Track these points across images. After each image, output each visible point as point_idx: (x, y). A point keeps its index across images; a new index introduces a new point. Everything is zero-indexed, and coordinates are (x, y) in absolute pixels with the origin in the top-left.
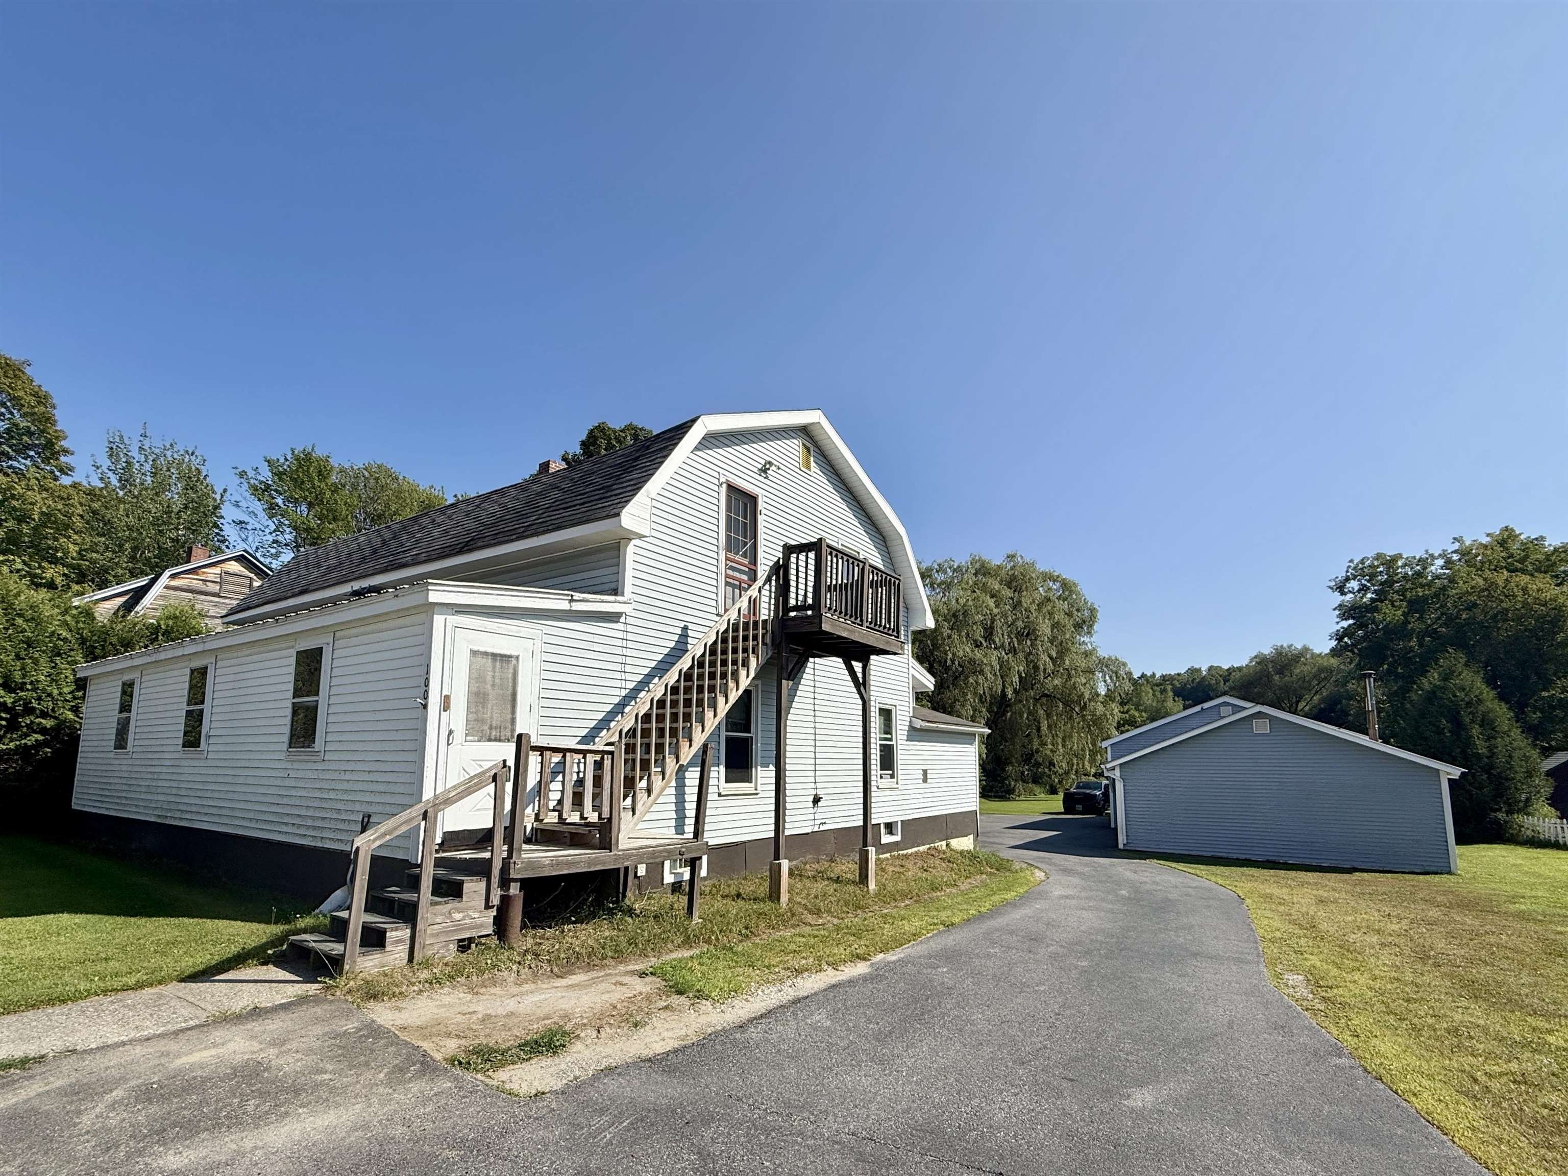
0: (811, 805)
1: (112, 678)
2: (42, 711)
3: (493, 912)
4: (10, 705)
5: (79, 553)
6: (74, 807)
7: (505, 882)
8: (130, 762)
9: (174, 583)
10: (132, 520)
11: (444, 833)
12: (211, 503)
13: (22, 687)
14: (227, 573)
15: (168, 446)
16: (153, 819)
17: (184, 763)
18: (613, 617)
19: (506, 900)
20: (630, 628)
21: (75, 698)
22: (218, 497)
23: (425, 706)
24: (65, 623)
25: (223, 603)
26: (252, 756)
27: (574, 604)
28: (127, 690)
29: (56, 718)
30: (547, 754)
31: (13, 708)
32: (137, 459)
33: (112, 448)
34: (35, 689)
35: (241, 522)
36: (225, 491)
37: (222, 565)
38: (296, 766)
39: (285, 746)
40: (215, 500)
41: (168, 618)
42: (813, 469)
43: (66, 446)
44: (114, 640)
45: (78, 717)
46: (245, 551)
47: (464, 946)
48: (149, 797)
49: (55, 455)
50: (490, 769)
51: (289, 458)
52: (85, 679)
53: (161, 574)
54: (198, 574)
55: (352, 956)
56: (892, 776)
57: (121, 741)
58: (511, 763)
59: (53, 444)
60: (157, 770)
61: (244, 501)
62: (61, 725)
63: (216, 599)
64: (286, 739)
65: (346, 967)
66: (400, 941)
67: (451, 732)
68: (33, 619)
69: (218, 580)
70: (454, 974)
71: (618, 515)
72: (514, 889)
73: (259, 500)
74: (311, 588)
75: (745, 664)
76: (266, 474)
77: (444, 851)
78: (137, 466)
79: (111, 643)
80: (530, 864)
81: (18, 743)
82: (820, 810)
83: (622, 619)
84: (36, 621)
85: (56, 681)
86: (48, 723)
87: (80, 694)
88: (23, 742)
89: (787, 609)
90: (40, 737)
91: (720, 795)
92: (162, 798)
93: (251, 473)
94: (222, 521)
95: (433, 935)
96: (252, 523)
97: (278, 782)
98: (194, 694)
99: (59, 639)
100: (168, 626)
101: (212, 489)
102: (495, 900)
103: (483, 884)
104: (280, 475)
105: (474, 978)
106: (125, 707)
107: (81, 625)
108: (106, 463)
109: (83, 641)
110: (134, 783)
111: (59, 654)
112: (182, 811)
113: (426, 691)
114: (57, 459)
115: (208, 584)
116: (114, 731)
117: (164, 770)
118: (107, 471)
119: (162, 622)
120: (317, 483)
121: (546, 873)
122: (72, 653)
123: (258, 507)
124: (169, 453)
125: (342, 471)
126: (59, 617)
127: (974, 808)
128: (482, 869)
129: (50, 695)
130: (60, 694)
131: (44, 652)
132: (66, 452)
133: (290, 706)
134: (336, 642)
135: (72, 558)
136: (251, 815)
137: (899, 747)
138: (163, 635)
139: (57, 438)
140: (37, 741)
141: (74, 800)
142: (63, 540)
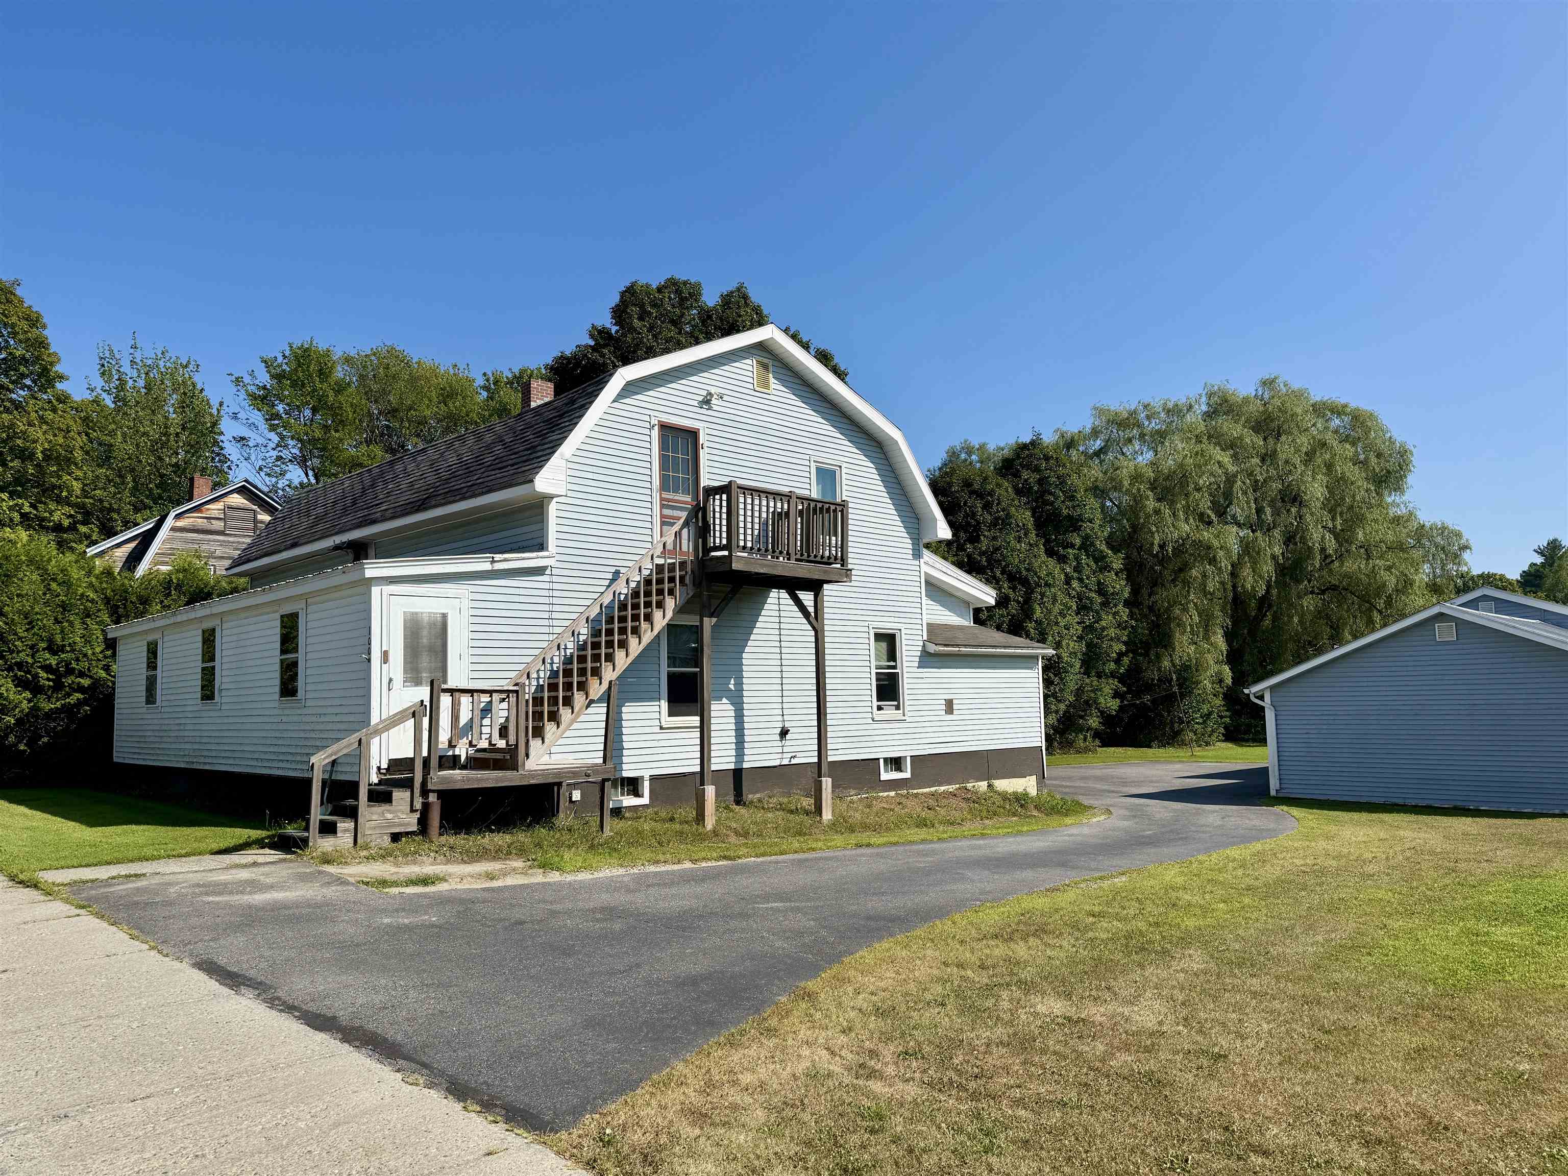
0: (778, 738)
1: (139, 638)
2: (80, 671)
3: (418, 815)
4: (54, 667)
5: (83, 490)
6: (115, 760)
7: (425, 792)
8: (159, 716)
9: (180, 524)
10: (131, 448)
11: (390, 760)
12: (208, 419)
13: (62, 649)
14: (230, 508)
15: (160, 355)
16: (183, 766)
17: (204, 714)
18: (539, 571)
19: (426, 807)
20: (555, 579)
21: (105, 657)
22: (214, 411)
23: (369, 660)
24: (91, 585)
25: (229, 542)
26: (254, 705)
27: (496, 564)
28: (152, 651)
29: (91, 677)
30: (457, 694)
31: (57, 669)
32: (130, 376)
33: (103, 366)
34: (73, 651)
35: (243, 439)
36: (221, 404)
37: (225, 499)
38: (287, 712)
39: (277, 696)
40: (211, 415)
41: (178, 571)
42: (773, 386)
43: (60, 371)
44: (134, 599)
45: (110, 675)
46: (246, 481)
47: (395, 837)
48: (178, 746)
49: (50, 383)
50: (410, 707)
51: (287, 354)
52: (114, 640)
53: (166, 515)
54: (201, 512)
55: (314, 838)
56: (898, 708)
57: (150, 698)
58: (427, 703)
59: (48, 371)
60: (183, 721)
61: (242, 412)
62: (97, 683)
63: (221, 538)
64: (277, 689)
65: (311, 844)
66: (346, 831)
67: (391, 680)
68: (64, 582)
69: (222, 516)
70: (384, 855)
71: (532, 481)
72: (432, 798)
73: (259, 410)
74: (301, 542)
75: (660, 605)
76: (264, 378)
77: (390, 774)
78: (130, 383)
79: (131, 602)
80: (444, 779)
81: (63, 702)
82: (788, 743)
83: (548, 572)
84: (67, 584)
85: (90, 642)
86: (86, 682)
87: (109, 653)
88: (67, 700)
89: (707, 550)
90: (79, 696)
91: (661, 728)
92: (188, 746)
93: (247, 379)
94: (222, 438)
95: (370, 828)
96: (254, 438)
97: (274, 727)
98: (208, 648)
99: (88, 600)
100: (179, 580)
101: (208, 404)
102: (418, 805)
103: (408, 794)
104: (279, 377)
105: (400, 859)
106: (152, 665)
107: (104, 585)
108: (99, 383)
109: (107, 600)
110: (165, 734)
111: (88, 616)
112: (205, 757)
113: (370, 648)
114: (53, 387)
115: (213, 522)
116: (144, 688)
117: (188, 721)
118: (100, 392)
119: (173, 577)
120: (319, 386)
121: (458, 786)
122: (99, 614)
123: (257, 417)
124: (161, 363)
125: (348, 360)
126: (86, 580)
127: (1039, 744)
128: (408, 784)
129: (85, 655)
130: (94, 654)
131: (76, 614)
132: (61, 377)
133: (278, 661)
134: (309, 608)
135: (77, 497)
136: (256, 756)
137: (905, 675)
138: (175, 590)
139: (52, 364)
140: (78, 699)
141: (115, 754)
142: (66, 477)
